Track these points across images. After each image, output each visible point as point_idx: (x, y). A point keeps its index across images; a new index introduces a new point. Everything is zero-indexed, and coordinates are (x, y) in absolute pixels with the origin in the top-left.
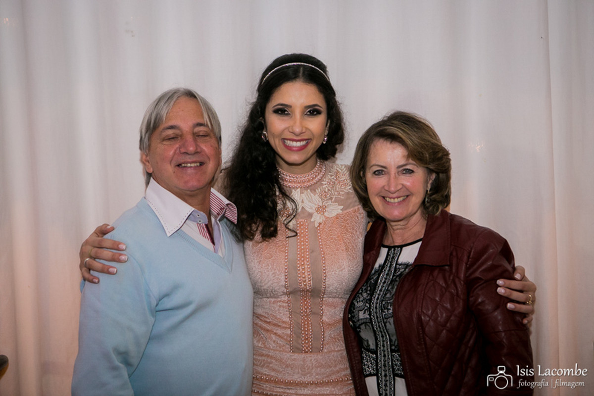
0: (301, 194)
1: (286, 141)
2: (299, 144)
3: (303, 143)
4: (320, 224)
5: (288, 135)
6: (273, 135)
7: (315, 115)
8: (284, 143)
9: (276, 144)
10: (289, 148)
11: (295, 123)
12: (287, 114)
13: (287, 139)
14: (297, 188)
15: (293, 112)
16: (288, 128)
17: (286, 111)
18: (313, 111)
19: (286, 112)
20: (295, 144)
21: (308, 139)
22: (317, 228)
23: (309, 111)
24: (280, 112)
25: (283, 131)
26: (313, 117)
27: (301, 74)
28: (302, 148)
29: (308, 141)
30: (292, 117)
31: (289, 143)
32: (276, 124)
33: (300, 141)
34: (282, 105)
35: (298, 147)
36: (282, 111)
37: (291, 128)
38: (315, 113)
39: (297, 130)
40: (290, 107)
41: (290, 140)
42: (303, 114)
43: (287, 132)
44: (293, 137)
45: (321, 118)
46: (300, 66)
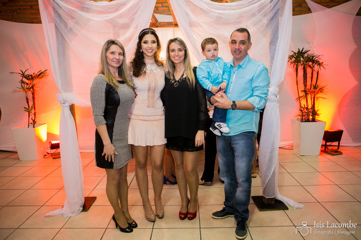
1: (148, 50)
3: (152, 50)
5: (148, 49)
6: (144, 49)
9: (144, 51)
10: (148, 52)
11: (149, 45)
12: (147, 43)
14: (149, 64)
15: (149, 42)
16: (147, 47)
18: (154, 42)
25: (146, 48)
27: (150, 32)
28: (152, 52)
29: (153, 50)
32: (144, 46)
33: (151, 50)
36: (145, 42)
39: (150, 46)
41: (149, 50)
42: (151, 43)
43: (147, 48)
44: (149, 49)
45: (156, 44)
46: (149, 31)
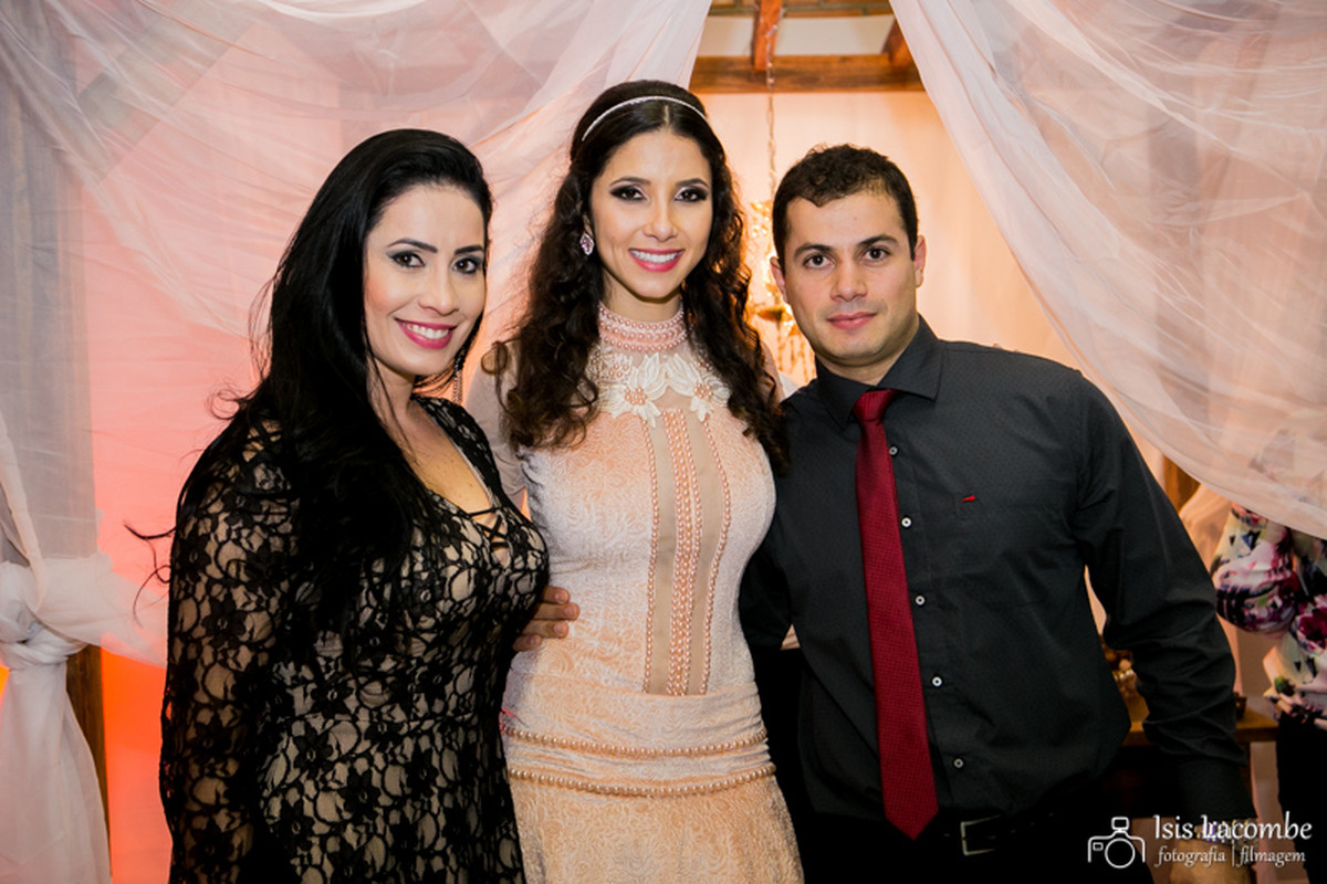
0: (661, 362)
1: (640, 254)
2: (663, 259)
3: (671, 257)
4: (707, 417)
5: (641, 241)
6: (613, 243)
7: (695, 200)
8: (633, 255)
9: (617, 259)
11: (657, 216)
12: (639, 199)
13: (639, 250)
14: (654, 352)
15: (653, 194)
16: (643, 228)
17: (635, 191)
18: (692, 194)
19: (637, 195)
20: (655, 258)
21: (678, 251)
22: (703, 423)
23: (683, 194)
24: (624, 195)
25: (634, 232)
26: (690, 204)
27: (667, 119)
28: (670, 266)
29: (679, 253)
30: (650, 204)
31: (642, 255)
32: (616, 221)
33: (663, 251)
34: (629, 179)
35: (662, 263)
36: (627, 193)
37: (649, 227)
38: (694, 197)
39: (663, 228)
40: (648, 183)
41: (646, 251)
42: (672, 198)
43: (640, 237)
44: (653, 245)
45: (705, 208)
46: (661, 101)
